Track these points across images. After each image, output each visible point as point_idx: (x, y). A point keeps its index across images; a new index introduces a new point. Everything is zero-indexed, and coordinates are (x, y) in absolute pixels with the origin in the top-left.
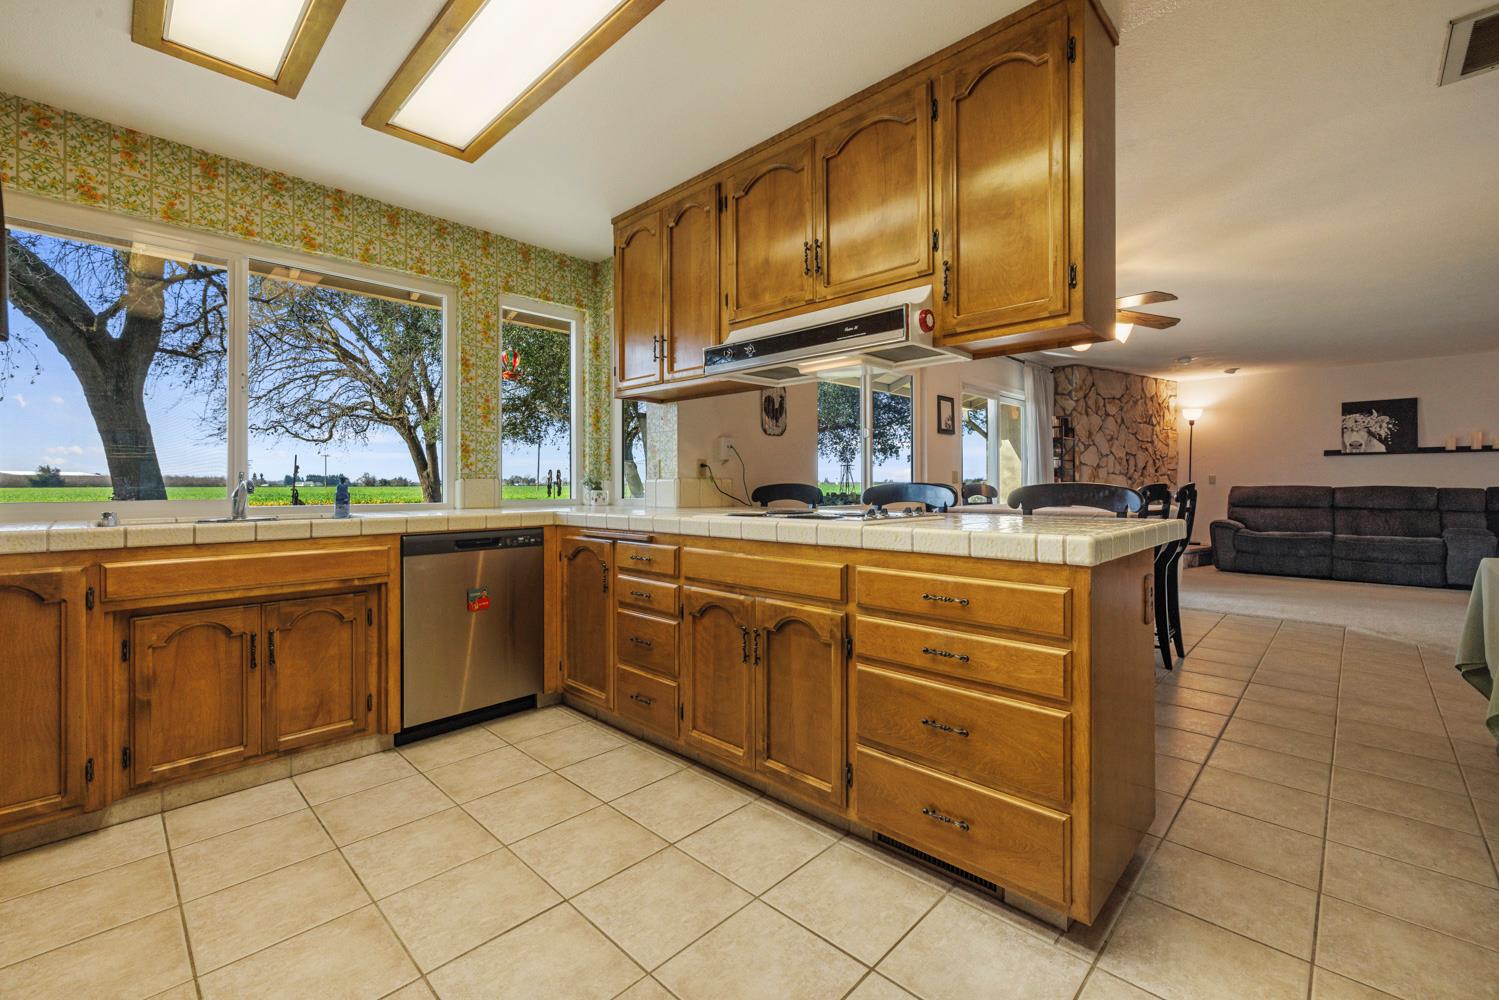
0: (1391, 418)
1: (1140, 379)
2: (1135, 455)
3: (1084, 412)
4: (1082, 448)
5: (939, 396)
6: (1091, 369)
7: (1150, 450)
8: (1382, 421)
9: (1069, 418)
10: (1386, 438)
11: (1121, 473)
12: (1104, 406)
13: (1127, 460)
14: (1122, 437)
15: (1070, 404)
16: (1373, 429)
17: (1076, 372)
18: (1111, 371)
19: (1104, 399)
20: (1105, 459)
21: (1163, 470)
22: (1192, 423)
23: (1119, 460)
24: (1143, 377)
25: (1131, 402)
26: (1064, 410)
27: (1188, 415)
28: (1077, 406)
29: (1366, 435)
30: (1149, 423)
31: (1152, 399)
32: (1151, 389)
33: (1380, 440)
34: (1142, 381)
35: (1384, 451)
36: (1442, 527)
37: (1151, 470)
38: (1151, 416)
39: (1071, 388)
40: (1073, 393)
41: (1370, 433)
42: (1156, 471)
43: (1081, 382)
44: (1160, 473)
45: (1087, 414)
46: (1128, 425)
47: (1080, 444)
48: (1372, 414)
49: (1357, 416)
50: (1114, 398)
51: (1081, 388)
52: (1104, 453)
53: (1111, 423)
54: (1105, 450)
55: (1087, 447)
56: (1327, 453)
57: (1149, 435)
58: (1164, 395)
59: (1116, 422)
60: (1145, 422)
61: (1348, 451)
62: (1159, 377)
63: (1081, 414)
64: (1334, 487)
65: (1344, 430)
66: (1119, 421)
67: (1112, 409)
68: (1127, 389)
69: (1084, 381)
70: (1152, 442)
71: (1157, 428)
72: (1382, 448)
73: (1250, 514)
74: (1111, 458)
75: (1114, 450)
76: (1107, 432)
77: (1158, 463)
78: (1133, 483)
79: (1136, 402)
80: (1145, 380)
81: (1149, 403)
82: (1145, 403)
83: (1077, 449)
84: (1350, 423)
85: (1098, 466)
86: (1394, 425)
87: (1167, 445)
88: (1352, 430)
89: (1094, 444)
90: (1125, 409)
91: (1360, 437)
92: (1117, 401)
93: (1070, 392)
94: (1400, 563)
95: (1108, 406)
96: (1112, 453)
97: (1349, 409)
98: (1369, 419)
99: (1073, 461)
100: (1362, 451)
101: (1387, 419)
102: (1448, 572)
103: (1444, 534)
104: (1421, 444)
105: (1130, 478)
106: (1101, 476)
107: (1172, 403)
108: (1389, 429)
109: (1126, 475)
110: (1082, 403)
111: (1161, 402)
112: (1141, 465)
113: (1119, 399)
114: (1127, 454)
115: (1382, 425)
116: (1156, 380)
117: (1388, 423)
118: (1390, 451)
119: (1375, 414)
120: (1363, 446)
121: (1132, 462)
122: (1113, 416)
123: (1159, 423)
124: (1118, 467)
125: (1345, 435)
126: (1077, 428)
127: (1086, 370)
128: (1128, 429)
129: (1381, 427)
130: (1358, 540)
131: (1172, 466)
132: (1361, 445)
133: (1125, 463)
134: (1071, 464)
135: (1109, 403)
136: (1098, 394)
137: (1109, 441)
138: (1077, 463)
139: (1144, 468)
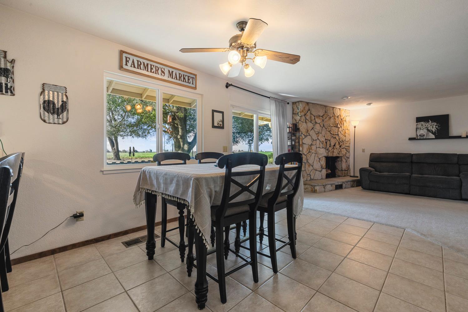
0: (437, 123)
1: (332, 108)
2: (330, 140)
3: (304, 121)
4: (304, 137)
5: (213, 110)
6: (308, 103)
7: (337, 138)
8: (434, 125)
9: (298, 124)
10: (435, 132)
11: (323, 148)
12: (315, 119)
13: (326, 142)
14: (323, 133)
15: (298, 118)
16: (429, 128)
17: (301, 105)
18: (318, 104)
19: (314, 116)
20: (315, 141)
21: (343, 146)
22: (355, 127)
23: (322, 142)
24: (333, 108)
25: (328, 118)
26: (296, 120)
27: (353, 124)
28: (301, 119)
29: (426, 131)
30: (337, 127)
31: (338, 117)
32: (337, 113)
33: (432, 133)
34: (333, 109)
35: (434, 138)
36: (460, 172)
37: (337, 146)
38: (337, 124)
39: (298, 111)
40: (299, 113)
41: (428, 130)
42: (340, 147)
43: (303, 109)
44: (342, 147)
45: (306, 122)
46: (326, 127)
47: (302, 135)
48: (429, 122)
49: (423, 123)
50: (319, 116)
51: (303, 111)
52: (314, 139)
53: (318, 127)
54: (315, 137)
55: (306, 136)
56: (410, 139)
57: (337, 132)
58: (344, 116)
59: (321, 126)
60: (335, 127)
61: (419, 138)
62: (341, 107)
63: (303, 122)
64: (412, 153)
65: (417, 129)
66: (322, 126)
67: (318, 121)
68: (326, 112)
69: (304, 108)
70: (338, 135)
71: (340, 129)
72: (433, 137)
73: (377, 165)
74: (318, 141)
75: (319, 138)
76: (316, 130)
77: (341, 144)
78: (329, 152)
79: (330, 118)
80: (334, 109)
81: (337, 119)
82: (335, 119)
83: (301, 137)
84: (420, 126)
85: (312, 145)
86: (439, 126)
87: (345, 136)
88: (421, 129)
89: (310, 135)
90: (325, 121)
91: (423, 132)
92: (321, 117)
93: (298, 113)
94: (440, 188)
95: (316, 119)
96: (318, 139)
97: (419, 120)
98: (428, 124)
99: (299, 142)
100: (425, 138)
101: (436, 124)
102: (463, 193)
103: (460, 175)
104: (451, 135)
105: (327, 150)
106: (313, 149)
107: (348, 119)
108: (436, 128)
109: (325, 148)
110: (303, 117)
111: (342, 118)
112: (332, 144)
113: (322, 116)
114: (326, 139)
115: (433, 126)
116: (340, 109)
117: (436, 126)
118: (437, 138)
119: (430, 122)
120: (425, 136)
121: (328, 143)
122: (319, 124)
123: (341, 127)
124: (321, 145)
125: (417, 131)
126: (301, 128)
127: (305, 103)
128: (326, 129)
129: (433, 127)
130: (421, 177)
131: (347, 145)
132: (424, 135)
133: (325, 144)
134: (298, 143)
135: (317, 118)
136: (311, 114)
137: (317, 134)
138: (301, 143)
139: (334, 145)
